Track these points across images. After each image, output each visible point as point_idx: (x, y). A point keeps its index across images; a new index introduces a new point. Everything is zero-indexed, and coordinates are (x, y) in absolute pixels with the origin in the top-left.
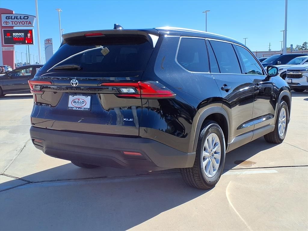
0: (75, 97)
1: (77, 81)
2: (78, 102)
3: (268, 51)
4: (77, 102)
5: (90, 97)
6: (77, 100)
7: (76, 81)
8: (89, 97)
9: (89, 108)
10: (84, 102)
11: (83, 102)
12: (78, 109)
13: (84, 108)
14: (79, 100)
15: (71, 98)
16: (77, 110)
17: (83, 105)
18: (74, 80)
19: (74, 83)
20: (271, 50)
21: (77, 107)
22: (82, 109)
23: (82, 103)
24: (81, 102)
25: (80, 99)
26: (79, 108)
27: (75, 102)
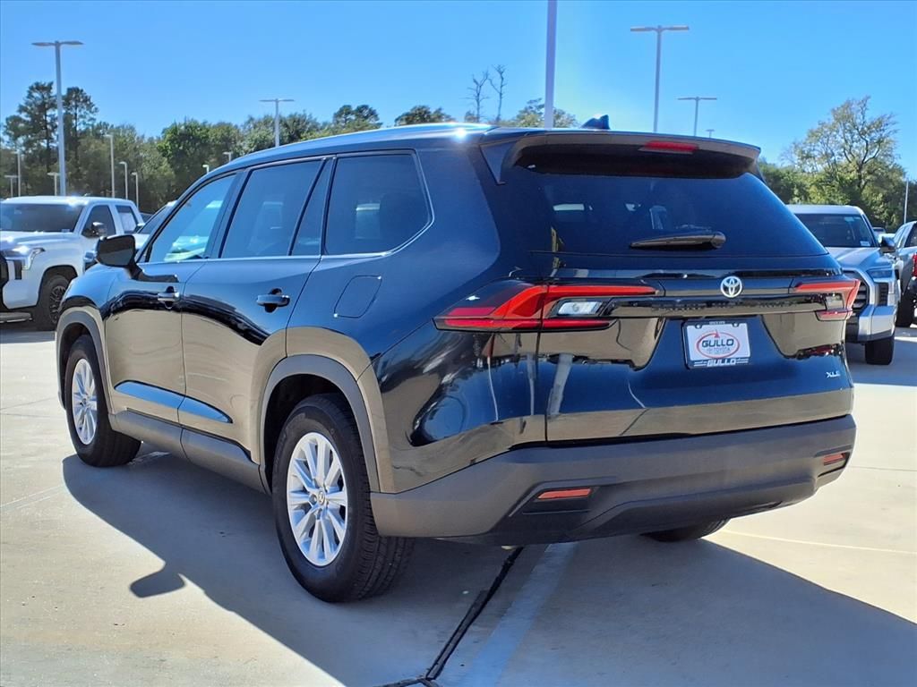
0: (705, 329)
1: (739, 281)
2: (716, 342)
4: (712, 344)
6: (712, 339)
7: (736, 281)
8: (744, 326)
9: (749, 355)
10: (733, 340)
11: (730, 342)
12: (720, 364)
13: (736, 359)
14: (717, 336)
15: (693, 332)
16: (719, 367)
17: (733, 349)
18: (732, 279)
19: (732, 289)
21: (717, 359)
22: (731, 363)
23: (728, 345)
24: (725, 343)
25: (720, 335)
26: (723, 359)
27: (707, 344)
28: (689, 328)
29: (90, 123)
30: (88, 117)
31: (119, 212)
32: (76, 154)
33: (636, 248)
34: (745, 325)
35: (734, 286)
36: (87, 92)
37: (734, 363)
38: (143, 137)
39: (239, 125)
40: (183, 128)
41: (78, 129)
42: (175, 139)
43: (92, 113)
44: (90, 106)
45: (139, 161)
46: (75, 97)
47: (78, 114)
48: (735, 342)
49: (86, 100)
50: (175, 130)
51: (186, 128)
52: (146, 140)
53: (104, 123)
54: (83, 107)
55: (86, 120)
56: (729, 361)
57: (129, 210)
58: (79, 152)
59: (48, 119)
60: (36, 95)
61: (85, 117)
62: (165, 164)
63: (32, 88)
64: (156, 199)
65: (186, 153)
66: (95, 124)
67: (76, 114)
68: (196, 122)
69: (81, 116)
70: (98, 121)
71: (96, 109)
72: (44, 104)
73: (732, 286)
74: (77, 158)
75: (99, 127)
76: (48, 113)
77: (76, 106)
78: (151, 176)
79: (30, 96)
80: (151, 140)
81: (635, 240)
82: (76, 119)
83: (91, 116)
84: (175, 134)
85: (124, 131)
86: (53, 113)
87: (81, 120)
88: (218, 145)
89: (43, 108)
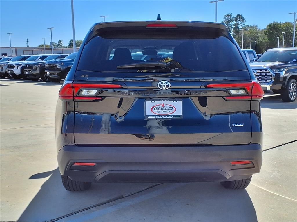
0: (157, 103)
1: (169, 83)
2: (162, 108)
3: (26, 47)
4: (160, 109)
5: (181, 101)
6: (160, 107)
7: (166, 83)
9: (181, 115)
10: (172, 108)
12: (163, 117)
13: (173, 116)
14: (163, 105)
15: (149, 104)
17: (171, 111)
18: (164, 82)
20: (29, 46)
21: (162, 116)
22: (170, 117)
23: (169, 109)
24: (167, 109)
25: (165, 105)
26: (165, 116)
27: (157, 109)
28: (147, 102)
29: (243, 25)
30: (243, 24)
31: (248, 53)
32: (238, 36)
33: (118, 68)
34: (181, 102)
35: (165, 85)
36: (243, 16)
37: (172, 118)
38: (260, 29)
39: (292, 22)
40: (273, 25)
41: (239, 28)
42: (270, 29)
43: (244, 22)
44: (243, 20)
45: (258, 37)
46: (239, 17)
47: (240, 23)
48: (174, 109)
49: (242, 18)
50: (270, 26)
51: (274, 25)
52: (261, 30)
53: (248, 25)
54: (241, 21)
55: (242, 25)
56: (169, 116)
57: (253, 53)
58: (239, 35)
59: (230, 25)
60: (227, 18)
61: (242, 24)
62: (266, 38)
63: (225, 16)
64: (263, 49)
65: (273, 33)
66: (245, 26)
67: (239, 23)
68: (277, 23)
69: (241, 24)
70: (246, 25)
71: (245, 21)
72: (229, 20)
73: (164, 85)
74: (238, 37)
75: (246, 26)
76: (230, 23)
77: (239, 20)
78: (261, 42)
79: (225, 18)
80: (262, 30)
81: (118, 65)
82: (239, 24)
83: (244, 23)
84: (270, 27)
85: (254, 27)
86: (232, 23)
87: (240, 25)
88: (284, 30)
89: (229, 22)
